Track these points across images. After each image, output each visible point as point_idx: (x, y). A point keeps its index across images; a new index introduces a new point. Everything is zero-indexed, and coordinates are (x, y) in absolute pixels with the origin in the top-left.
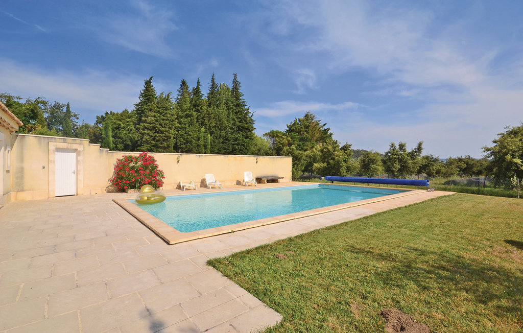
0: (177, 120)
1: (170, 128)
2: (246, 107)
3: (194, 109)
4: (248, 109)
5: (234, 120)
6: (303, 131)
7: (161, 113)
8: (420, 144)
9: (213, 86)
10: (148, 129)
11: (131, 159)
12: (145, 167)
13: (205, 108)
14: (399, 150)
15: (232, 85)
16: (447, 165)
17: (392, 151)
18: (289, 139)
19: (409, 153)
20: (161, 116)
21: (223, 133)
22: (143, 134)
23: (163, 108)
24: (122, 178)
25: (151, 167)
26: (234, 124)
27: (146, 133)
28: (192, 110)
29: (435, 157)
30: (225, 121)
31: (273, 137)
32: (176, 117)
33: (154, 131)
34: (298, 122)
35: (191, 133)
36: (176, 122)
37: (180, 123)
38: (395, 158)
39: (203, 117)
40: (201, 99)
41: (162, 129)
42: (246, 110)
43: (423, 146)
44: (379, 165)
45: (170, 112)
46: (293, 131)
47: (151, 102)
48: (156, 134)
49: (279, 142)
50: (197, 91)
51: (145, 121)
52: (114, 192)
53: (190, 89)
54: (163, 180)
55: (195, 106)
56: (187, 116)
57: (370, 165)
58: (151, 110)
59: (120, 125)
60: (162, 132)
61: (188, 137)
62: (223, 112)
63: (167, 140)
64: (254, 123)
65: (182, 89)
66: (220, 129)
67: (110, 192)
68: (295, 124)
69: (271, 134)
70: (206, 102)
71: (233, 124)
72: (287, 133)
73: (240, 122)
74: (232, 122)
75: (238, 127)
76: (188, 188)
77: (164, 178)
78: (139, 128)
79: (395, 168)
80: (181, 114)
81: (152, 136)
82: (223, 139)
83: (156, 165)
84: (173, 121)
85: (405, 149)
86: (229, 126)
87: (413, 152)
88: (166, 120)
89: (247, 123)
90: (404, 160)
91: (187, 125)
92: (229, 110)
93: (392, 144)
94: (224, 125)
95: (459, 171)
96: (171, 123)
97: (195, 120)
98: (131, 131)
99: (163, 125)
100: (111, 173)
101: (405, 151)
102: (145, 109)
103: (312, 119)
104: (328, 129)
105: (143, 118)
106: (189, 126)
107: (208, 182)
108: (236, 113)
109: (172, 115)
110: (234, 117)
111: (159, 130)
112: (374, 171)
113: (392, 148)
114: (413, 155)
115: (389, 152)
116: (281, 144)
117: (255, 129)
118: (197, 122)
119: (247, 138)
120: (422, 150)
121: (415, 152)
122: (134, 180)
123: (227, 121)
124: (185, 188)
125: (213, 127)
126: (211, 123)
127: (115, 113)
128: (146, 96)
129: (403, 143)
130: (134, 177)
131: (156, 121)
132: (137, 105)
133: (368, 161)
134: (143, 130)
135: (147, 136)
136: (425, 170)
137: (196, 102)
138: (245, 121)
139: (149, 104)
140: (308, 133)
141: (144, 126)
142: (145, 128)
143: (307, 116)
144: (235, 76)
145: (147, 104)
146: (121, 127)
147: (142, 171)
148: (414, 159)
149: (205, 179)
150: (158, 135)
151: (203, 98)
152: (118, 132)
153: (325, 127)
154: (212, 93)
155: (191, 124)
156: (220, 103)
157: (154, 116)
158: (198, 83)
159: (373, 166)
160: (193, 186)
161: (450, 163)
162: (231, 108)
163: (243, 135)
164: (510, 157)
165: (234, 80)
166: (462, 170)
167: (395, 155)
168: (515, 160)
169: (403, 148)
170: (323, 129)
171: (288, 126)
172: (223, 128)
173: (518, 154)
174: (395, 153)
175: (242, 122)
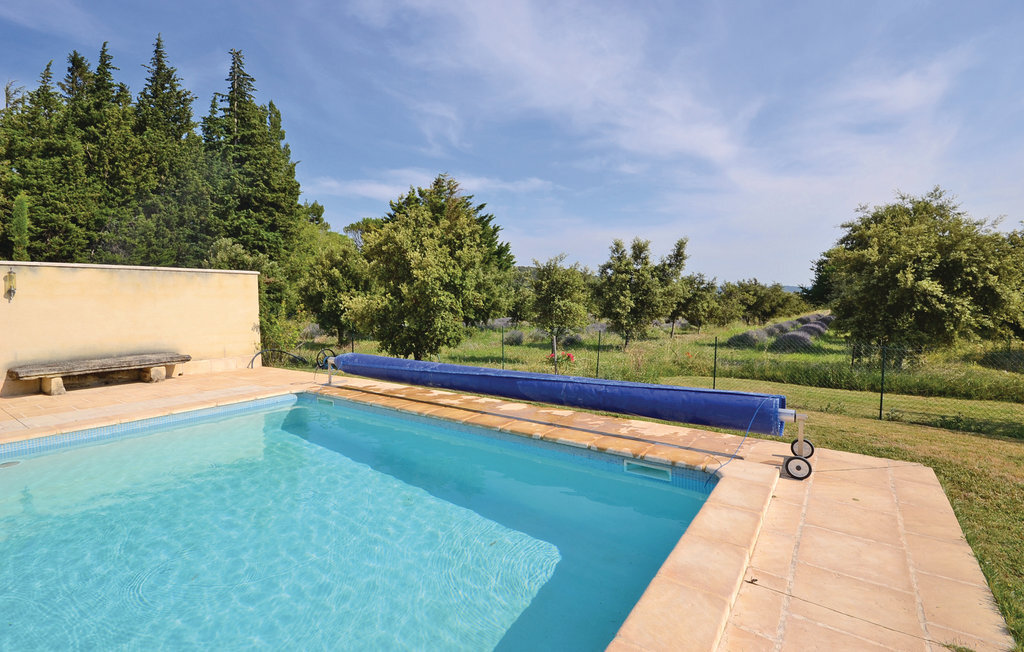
3: (79, 132)
8: (681, 246)
9: (160, 74)
14: (632, 261)
15: (229, 84)
16: (722, 298)
17: (617, 264)
19: (656, 268)
21: (191, 211)
26: (230, 189)
28: (72, 134)
29: (707, 279)
34: (417, 196)
38: (624, 281)
43: (686, 252)
44: (578, 301)
56: (49, 151)
57: (553, 299)
66: (180, 200)
68: (410, 200)
69: (364, 228)
71: (225, 188)
72: (388, 220)
73: (251, 185)
79: (624, 308)
85: (647, 257)
87: (664, 265)
89: (272, 191)
90: (645, 287)
93: (617, 245)
95: (745, 311)
101: (646, 264)
103: (452, 192)
104: (490, 218)
112: (566, 318)
113: (616, 255)
114: (663, 273)
115: (609, 266)
119: (271, 228)
120: (684, 262)
121: (670, 265)
129: (643, 240)
133: (550, 288)
136: (686, 312)
138: (267, 183)
143: (439, 183)
144: (237, 57)
148: (667, 285)
153: (482, 213)
158: (104, 57)
159: (561, 303)
161: (728, 293)
163: (260, 222)
164: (910, 277)
165: (233, 68)
166: (749, 308)
167: (622, 273)
168: (927, 284)
169: (643, 255)
170: (478, 217)
171: (391, 205)
172: (189, 197)
173: (929, 268)
174: (623, 268)
175: (258, 186)
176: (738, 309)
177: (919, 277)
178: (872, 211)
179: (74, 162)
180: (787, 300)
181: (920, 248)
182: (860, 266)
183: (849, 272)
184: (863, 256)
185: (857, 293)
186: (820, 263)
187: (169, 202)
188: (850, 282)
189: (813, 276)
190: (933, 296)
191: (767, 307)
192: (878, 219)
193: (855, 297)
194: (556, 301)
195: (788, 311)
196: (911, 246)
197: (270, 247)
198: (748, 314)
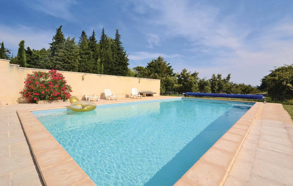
0: (79, 56)
1: (75, 61)
2: (124, 51)
3: (91, 50)
4: (125, 52)
5: (117, 58)
6: (157, 67)
7: (68, 51)
8: (229, 75)
9: (103, 36)
10: (59, 60)
11: (41, 75)
12: (54, 82)
13: (98, 49)
14: (217, 78)
15: (115, 37)
17: (214, 79)
18: (149, 71)
19: (223, 80)
20: (68, 52)
21: (110, 66)
22: (56, 64)
23: (70, 47)
24: (32, 91)
25: (60, 82)
26: (116, 61)
27: (58, 63)
28: (90, 50)
29: (234, 83)
30: (111, 58)
31: (138, 70)
32: (79, 53)
33: (64, 62)
34: (154, 61)
35: (89, 65)
36: (79, 57)
37: (81, 58)
38: (216, 83)
39: (97, 55)
40: (95, 44)
41: (69, 61)
42: (124, 52)
43: (231, 76)
44: (209, 87)
45: (75, 50)
46: (151, 66)
47: (61, 43)
48: (65, 64)
49: (143, 73)
50: (93, 39)
51: (57, 55)
52: (26, 103)
53: (88, 38)
54: (71, 93)
55: (92, 47)
56: (86, 54)
58: (61, 48)
59: (39, 56)
60: (69, 63)
61: (87, 67)
62: (109, 52)
63: (73, 68)
64: (128, 61)
65: (82, 37)
66: (108, 63)
67: (22, 103)
68: (152, 62)
69: (138, 69)
70: (99, 45)
71: (116, 60)
72: (147, 68)
73: (120, 60)
74: (115, 59)
75: (119, 62)
76: (91, 99)
77: (72, 91)
78: (53, 60)
80: (82, 52)
81: (62, 65)
82: (109, 69)
83: (64, 80)
84: (77, 56)
85: (221, 78)
86: (113, 62)
87: (225, 79)
88: (72, 55)
89: (124, 61)
90: (221, 84)
91: (86, 60)
92: (113, 51)
93: (213, 75)
94: (110, 61)
96: (75, 57)
97: (92, 57)
98: (47, 61)
99: (70, 59)
100: (22, 87)
102: (57, 47)
103: (162, 60)
104: (171, 67)
105: (56, 53)
106: (88, 60)
107: (107, 95)
108: (118, 54)
109: (76, 52)
110: (117, 57)
111: (67, 61)
112: (207, 90)
113: (213, 77)
114: (225, 81)
115: (212, 79)
116: (144, 74)
117: (129, 64)
118: (93, 58)
119: (124, 69)
120: (230, 79)
122: (43, 92)
123: (112, 58)
124: (89, 100)
125: (103, 62)
126: (102, 59)
127: (36, 50)
128: (57, 38)
129: (220, 74)
130: (44, 89)
131: (65, 55)
132: (51, 44)
133: (203, 84)
134: (56, 61)
135: (59, 65)
137: (92, 45)
138: (123, 59)
139: (60, 44)
140: (160, 68)
141: (57, 58)
142: (57, 60)
143: (159, 58)
144: (117, 31)
145: (58, 44)
146: (39, 58)
147: (51, 86)
148: (226, 84)
149: (104, 93)
150: (66, 65)
151: (97, 43)
152: (37, 61)
153: (169, 65)
154: (103, 41)
155: (89, 59)
156: (108, 47)
157: (64, 52)
158: (94, 33)
159: (206, 87)
160: (95, 98)
161: (237, 87)
162: (114, 51)
163: (122, 68)
164: (285, 83)
165: (116, 33)
166: (243, 90)
167: (215, 81)
168: (288, 84)
169: (220, 77)
170: (168, 66)
171: (148, 64)
172: (110, 63)
173: (289, 81)
174: (215, 80)
175: (122, 60)
176: (240, 91)
177: (287, 83)
178: (277, 68)
179: (91, 56)
180: (253, 89)
181: (287, 77)
182: (274, 80)
183: (271, 82)
184: (275, 78)
185: (273, 86)
186: (263, 79)
187: (106, 64)
188: (272, 84)
189: (261, 83)
190: (290, 87)
191: (247, 91)
192: (278, 70)
193: (273, 87)
194: (205, 87)
195: (252, 92)
196: (285, 77)
197: (124, 74)
198: (242, 92)
